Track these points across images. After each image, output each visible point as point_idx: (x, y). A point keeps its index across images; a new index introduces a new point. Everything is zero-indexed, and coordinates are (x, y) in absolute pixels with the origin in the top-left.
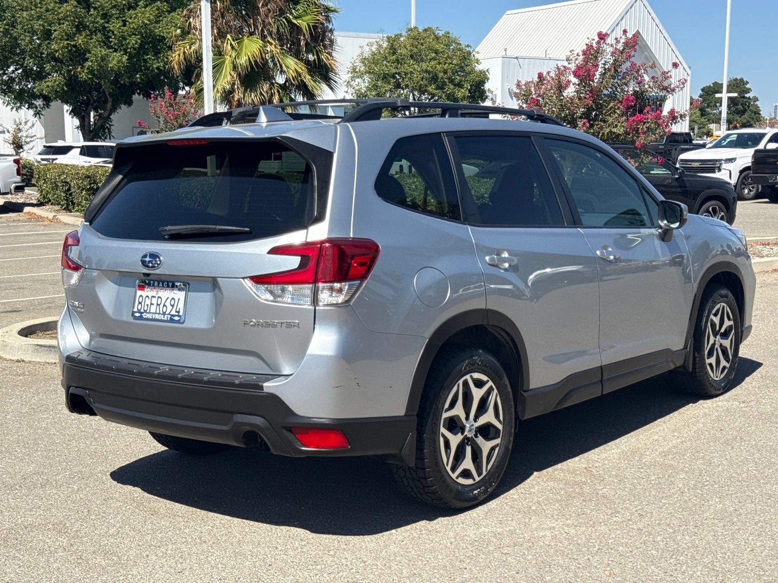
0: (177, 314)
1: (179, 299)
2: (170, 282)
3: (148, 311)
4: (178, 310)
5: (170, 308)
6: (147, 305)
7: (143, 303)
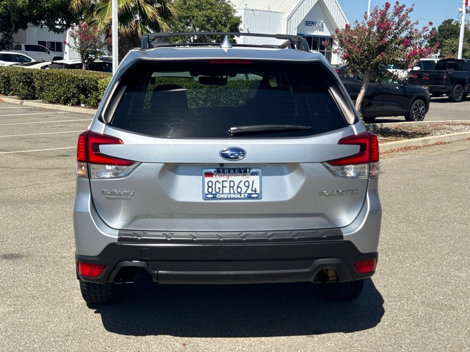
0: (254, 192)
1: (253, 182)
2: (243, 169)
3: (221, 192)
4: (254, 189)
5: (244, 189)
6: (219, 188)
7: (214, 187)
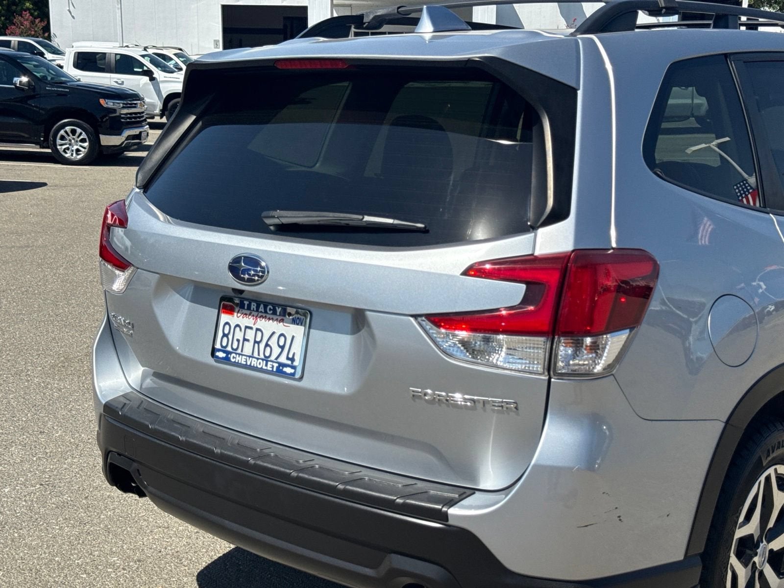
0: (289, 362)
1: (293, 337)
2: (279, 305)
3: (239, 351)
4: (290, 356)
6: (238, 341)
7: (230, 337)
